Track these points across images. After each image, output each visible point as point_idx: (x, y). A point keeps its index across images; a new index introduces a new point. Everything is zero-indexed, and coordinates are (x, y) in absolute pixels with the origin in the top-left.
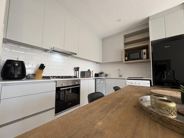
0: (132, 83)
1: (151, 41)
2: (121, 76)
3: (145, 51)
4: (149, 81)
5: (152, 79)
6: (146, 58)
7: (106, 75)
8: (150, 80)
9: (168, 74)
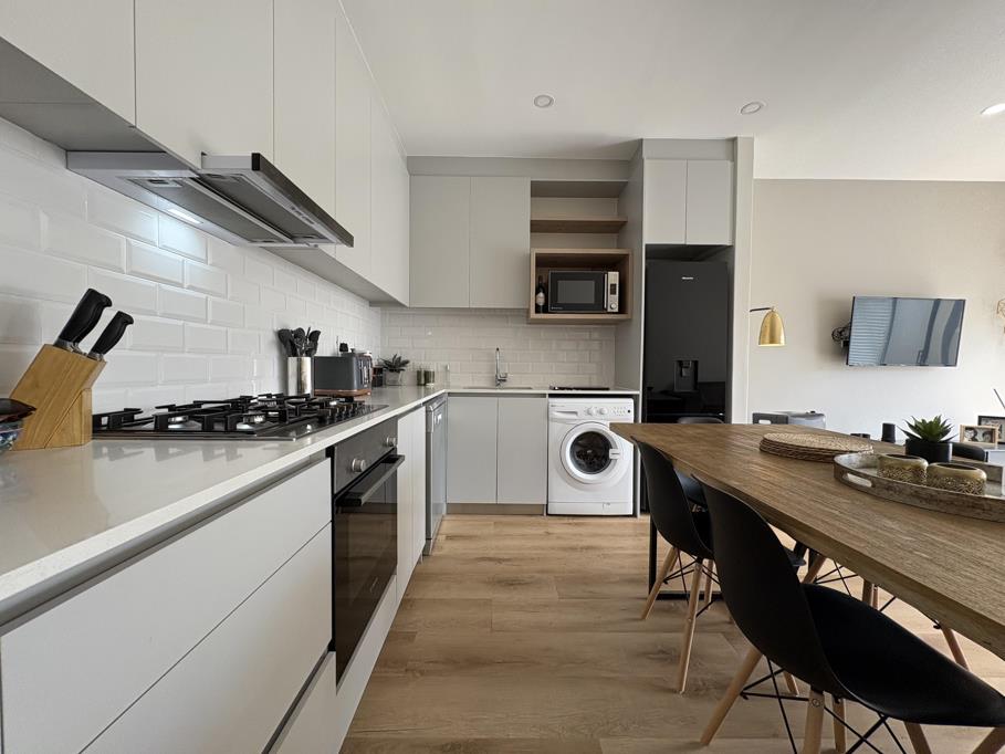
0: (575, 413)
1: (647, 245)
2: (500, 381)
3: (613, 277)
4: (631, 401)
5: (639, 393)
6: (617, 310)
7: (424, 378)
8: (634, 397)
9: (684, 374)
